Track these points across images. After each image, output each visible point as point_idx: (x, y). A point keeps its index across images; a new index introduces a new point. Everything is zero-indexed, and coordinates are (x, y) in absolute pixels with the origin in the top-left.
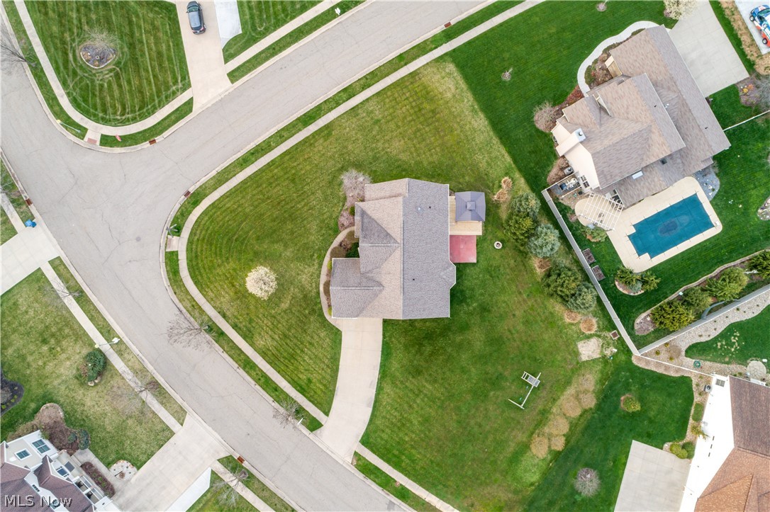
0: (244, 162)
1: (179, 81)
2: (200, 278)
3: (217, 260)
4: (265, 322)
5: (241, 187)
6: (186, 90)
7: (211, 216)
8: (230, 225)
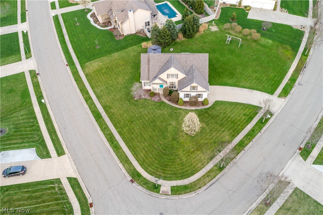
0: (116, 148)
1: (53, 186)
2: (189, 172)
3: (177, 161)
4: (214, 135)
5: (132, 149)
6: (61, 181)
7: (149, 165)
8: (155, 154)
